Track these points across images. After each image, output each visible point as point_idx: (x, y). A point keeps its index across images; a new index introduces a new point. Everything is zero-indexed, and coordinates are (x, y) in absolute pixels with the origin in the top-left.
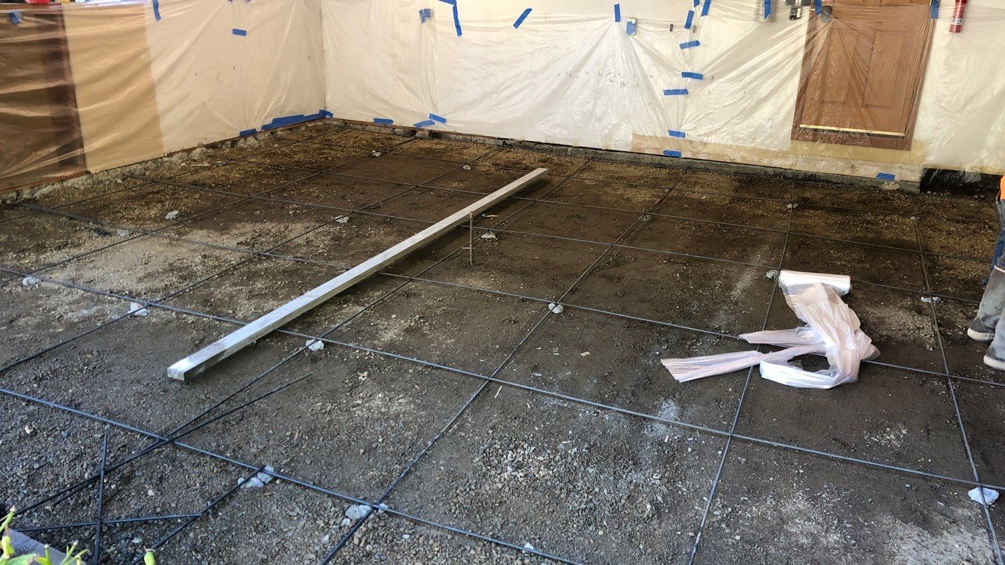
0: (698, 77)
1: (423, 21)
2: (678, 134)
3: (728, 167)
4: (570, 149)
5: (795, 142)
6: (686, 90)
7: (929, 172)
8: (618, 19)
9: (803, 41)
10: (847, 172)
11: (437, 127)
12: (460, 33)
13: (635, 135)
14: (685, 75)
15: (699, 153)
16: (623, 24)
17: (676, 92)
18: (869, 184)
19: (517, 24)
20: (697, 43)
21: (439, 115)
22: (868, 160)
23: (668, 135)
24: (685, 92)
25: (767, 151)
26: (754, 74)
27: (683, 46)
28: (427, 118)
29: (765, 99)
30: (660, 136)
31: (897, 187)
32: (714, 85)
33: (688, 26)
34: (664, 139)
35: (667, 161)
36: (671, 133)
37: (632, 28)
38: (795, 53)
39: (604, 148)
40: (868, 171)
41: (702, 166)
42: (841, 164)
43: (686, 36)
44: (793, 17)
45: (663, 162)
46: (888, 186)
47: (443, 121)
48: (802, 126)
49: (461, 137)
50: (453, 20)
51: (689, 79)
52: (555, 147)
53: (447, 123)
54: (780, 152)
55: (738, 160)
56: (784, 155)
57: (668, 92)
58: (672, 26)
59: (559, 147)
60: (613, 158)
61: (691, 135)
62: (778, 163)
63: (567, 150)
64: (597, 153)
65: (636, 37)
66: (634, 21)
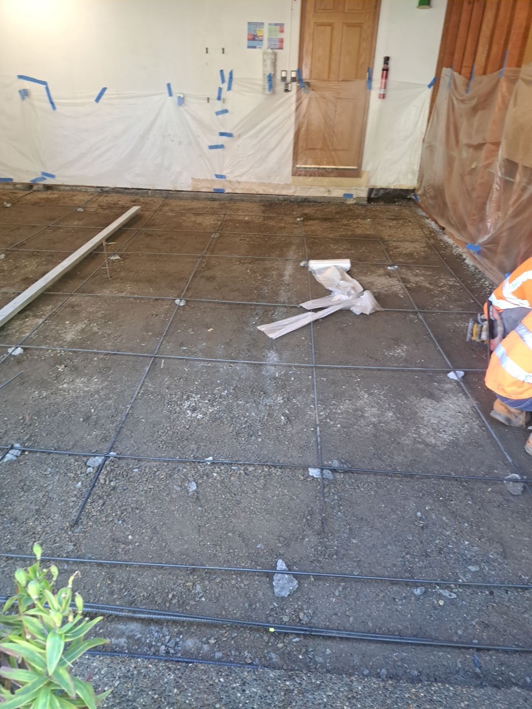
0: (230, 135)
1: (23, 99)
2: (221, 177)
3: (255, 197)
4: (150, 192)
7: (371, 190)
8: (171, 94)
9: (294, 107)
10: (326, 195)
11: (49, 181)
12: (54, 108)
13: (193, 179)
14: (222, 134)
15: (236, 189)
16: (175, 98)
17: (216, 147)
18: (339, 201)
19: (98, 99)
20: (226, 111)
21: (49, 172)
22: (338, 186)
23: (214, 178)
24: (222, 146)
25: (278, 184)
26: (265, 132)
27: (218, 113)
28: (40, 175)
29: (274, 149)
30: (209, 178)
31: (355, 202)
32: (240, 141)
33: (219, 98)
34: (213, 181)
35: (216, 196)
36: (217, 176)
37: (181, 101)
38: (290, 116)
39: (174, 190)
40: (338, 193)
41: (239, 198)
42: (322, 189)
43: (219, 106)
44: (287, 90)
45: (214, 197)
46: (350, 202)
47: (52, 176)
48: (298, 166)
49: (68, 188)
50: (47, 98)
51: (224, 138)
52: (139, 191)
53: (57, 178)
54: (286, 184)
55: (261, 192)
56: (287, 186)
57: (211, 147)
58: (208, 99)
59: (142, 191)
60: (181, 196)
61: (230, 177)
62: (284, 192)
63: (147, 193)
64: (169, 194)
65: (184, 107)
66: (182, 96)
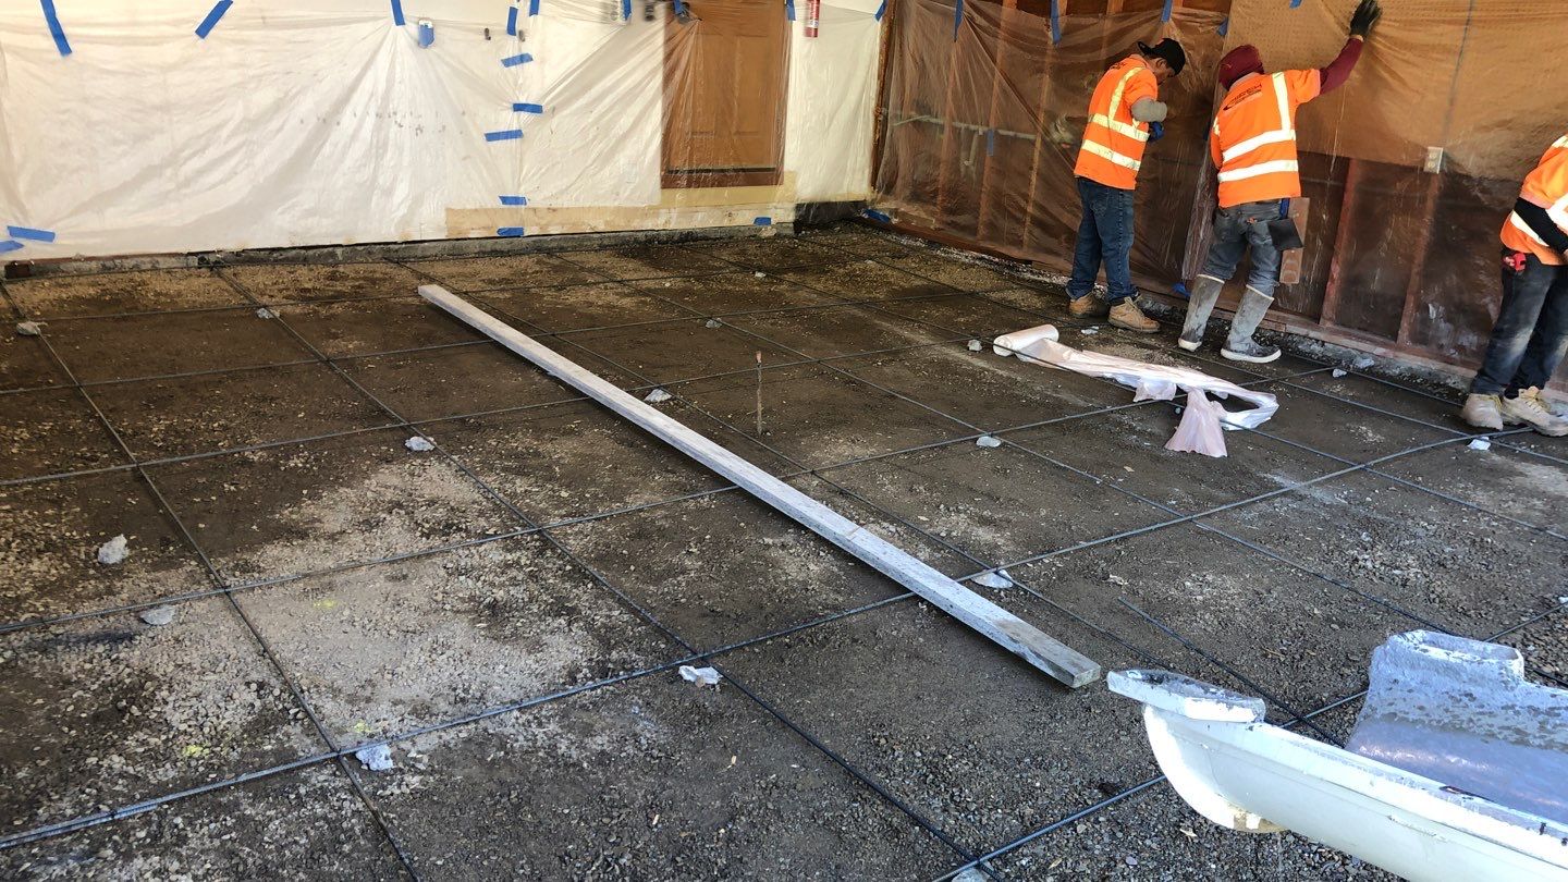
0: (536, 109)
2: (517, 201)
5: (668, 191)
6: (520, 131)
8: (399, 20)
9: (660, 56)
10: (726, 223)
11: (32, 251)
12: (66, 50)
14: (518, 107)
15: (547, 225)
16: (411, 28)
17: (502, 136)
18: (747, 234)
19: (203, 31)
21: (34, 225)
22: (742, 204)
23: (499, 204)
24: (517, 134)
26: (607, 101)
27: (508, 62)
28: (5, 237)
29: (625, 136)
30: (487, 206)
31: (775, 231)
32: (555, 120)
33: (511, 30)
34: (495, 211)
35: (503, 244)
36: (505, 200)
37: (427, 37)
39: (399, 240)
40: (744, 218)
41: (554, 244)
42: (717, 213)
43: (512, 47)
44: (650, 18)
45: (498, 247)
47: (48, 237)
48: (672, 168)
49: (94, 264)
51: (524, 115)
52: (311, 252)
53: (56, 241)
56: (653, 211)
57: (491, 137)
58: (487, 31)
59: (318, 251)
60: (419, 253)
61: (537, 200)
63: (333, 255)
64: (389, 250)
65: (435, 50)
66: (429, 25)
